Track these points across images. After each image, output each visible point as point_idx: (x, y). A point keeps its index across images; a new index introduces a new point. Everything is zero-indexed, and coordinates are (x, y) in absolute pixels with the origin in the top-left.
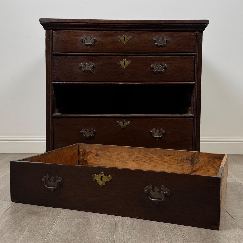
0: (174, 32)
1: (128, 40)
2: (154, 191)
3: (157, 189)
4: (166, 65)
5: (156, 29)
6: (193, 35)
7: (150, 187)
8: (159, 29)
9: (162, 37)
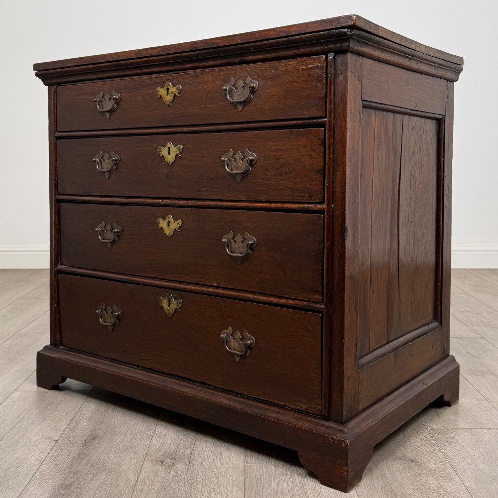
0: (271, 64)
1: (174, 95)
2: (235, 242)
3: (239, 238)
4: (252, 156)
5: (231, 60)
6: (317, 67)
7: (231, 235)
8: (237, 60)
9: (244, 80)
